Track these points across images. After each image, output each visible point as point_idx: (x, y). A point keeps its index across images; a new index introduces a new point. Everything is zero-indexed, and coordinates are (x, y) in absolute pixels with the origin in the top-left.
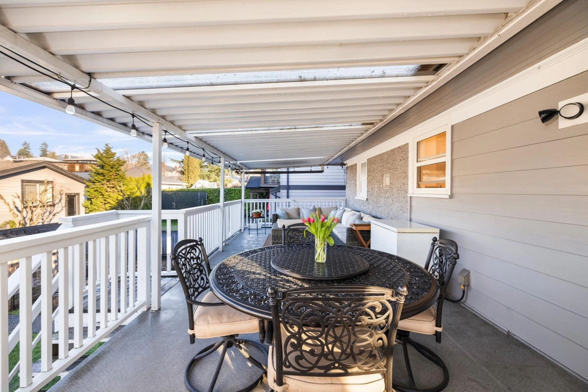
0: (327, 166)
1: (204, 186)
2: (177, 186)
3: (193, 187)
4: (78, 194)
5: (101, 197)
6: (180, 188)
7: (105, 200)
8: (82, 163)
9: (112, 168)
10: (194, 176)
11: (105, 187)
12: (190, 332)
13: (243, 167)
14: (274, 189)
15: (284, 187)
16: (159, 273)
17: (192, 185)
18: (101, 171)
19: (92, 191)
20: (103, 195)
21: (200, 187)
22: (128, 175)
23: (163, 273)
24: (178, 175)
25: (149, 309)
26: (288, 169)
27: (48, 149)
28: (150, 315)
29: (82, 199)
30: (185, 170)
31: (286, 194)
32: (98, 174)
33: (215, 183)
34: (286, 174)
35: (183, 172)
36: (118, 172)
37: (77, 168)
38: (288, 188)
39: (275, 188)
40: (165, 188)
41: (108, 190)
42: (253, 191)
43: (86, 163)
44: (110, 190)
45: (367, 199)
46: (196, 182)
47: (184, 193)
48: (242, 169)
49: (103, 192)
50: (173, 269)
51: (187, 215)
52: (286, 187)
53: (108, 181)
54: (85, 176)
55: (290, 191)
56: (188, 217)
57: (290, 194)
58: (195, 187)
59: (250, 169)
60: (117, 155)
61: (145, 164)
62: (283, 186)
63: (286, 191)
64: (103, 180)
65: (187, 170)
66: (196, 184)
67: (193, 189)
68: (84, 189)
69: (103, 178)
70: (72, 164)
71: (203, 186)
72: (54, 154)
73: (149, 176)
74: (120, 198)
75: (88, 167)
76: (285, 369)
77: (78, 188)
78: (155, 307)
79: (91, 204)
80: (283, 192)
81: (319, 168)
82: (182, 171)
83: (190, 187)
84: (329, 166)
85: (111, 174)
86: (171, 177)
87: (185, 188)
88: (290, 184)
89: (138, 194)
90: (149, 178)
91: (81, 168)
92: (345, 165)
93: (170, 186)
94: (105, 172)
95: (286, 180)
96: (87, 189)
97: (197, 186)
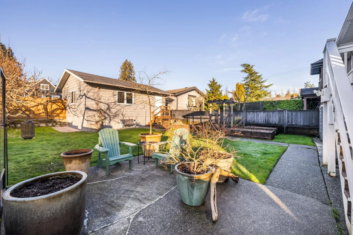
4: (203, 103)
9: (216, 89)
29: (204, 105)
36: (219, 91)
68: (204, 100)
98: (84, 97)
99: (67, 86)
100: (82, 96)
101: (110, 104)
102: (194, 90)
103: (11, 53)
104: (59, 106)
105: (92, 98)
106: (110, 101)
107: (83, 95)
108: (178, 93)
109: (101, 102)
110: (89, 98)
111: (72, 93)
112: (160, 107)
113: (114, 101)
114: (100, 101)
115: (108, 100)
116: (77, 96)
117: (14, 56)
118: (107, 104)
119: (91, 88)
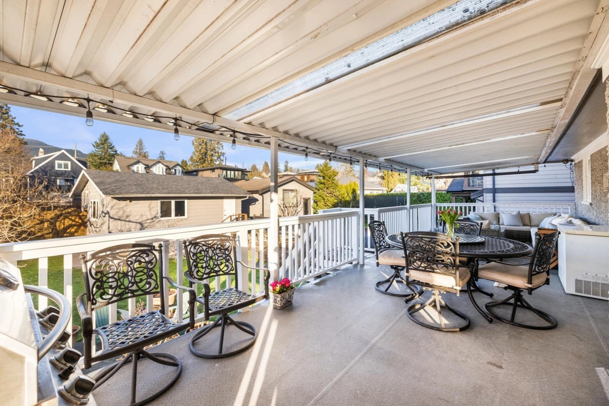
0: (543, 165)
1: (404, 190)
2: (378, 191)
3: (393, 192)
4: (310, 198)
5: (323, 200)
6: (381, 192)
7: (326, 203)
8: (309, 175)
9: (330, 178)
10: (393, 180)
11: (325, 193)
12: (377, 261)
13: (432, 173)
14: (476, 192)
15: (488, 191)
16: (363, 249)
17: (392, 190)
18: (323, 181)
19: (317, 196)
20: (324, 199)
21: (400, 192)
22: (340, 183)
23: (366, 249)
24: (379, 180)
25: (358, 263)
26: (494, 170)
27: (288, 166)
28: (359, 266)
29: (312, 202)
30: (385, 175)
31: (491, 198)
32: (321, 183)
33: (416, 187)
34: (492, 176)
35: (384, 177)
36: (333, 181)
37: (306, 179)
38: (494, 191)
39: (478, 192)
40: (367, 193)
41: (327, 195)
42: (456, 195)
43: (311, 175)
44: (329, 196)
45: (591, 204)
46: (395, 186)
47: (384, 197)
48: (431, 175)
49: (324, 197)
50: (372, 247)
51: (380, 212)
52: (491, 191)
53: (327, 188)
54: (312, 184)
55: (497, 195)
56: (381, 214)
57: (496, 198)
58: (395, 191)
59: (441, 174)
60: (333, 168)
61: (351, 171)
62: (487, 189)
63: (491, 195)
64: (324, 188)
65: (387, 175)
66: (396, 188)
67: (392, 194)
68: (312, 194)
69: (323, 186)
70: (302, 175)
71: (402, 190)
72: (291, 168)
73: (355, 182)
74: (336, 201)
75: (312, 177)
76: (409, 267)
77: (309, 194)
78: (361, 263)
79: (317, 206)
80: (488, 196)
81: (532, 168)
82: (382, 176)
83: (390, 192)
84: (546, 164)
85: (329, 182)
86: (372, 183)
87: (385, 192)
88: (497, 186)
89: (348, 199)
90: (355, 185)
91: (308, 178)
92: (572, 161)
93: (372, 191)
94: (326, 181)
95: (491, 183)
96: (315, 195)
97: (396, 191)
98: (107, 216)
99: (87, 192)
100: (105, 214)
101: (144, 222)
102: (293, 180)
103: (5, 108)
104: (73, 221)
105: (116, 217)
106: (144, 218)
107: (107, 214)
108: (263, 189)
109: (129, 221)
110: (112, 218)
111: (94, 202)
112: (230, 218)
113: (150, 217)
114: (127, 220)
115: (142, 216)
116: (100, 212)
117: (10, 113)
118: (140, 223)
119: (119, 202)
